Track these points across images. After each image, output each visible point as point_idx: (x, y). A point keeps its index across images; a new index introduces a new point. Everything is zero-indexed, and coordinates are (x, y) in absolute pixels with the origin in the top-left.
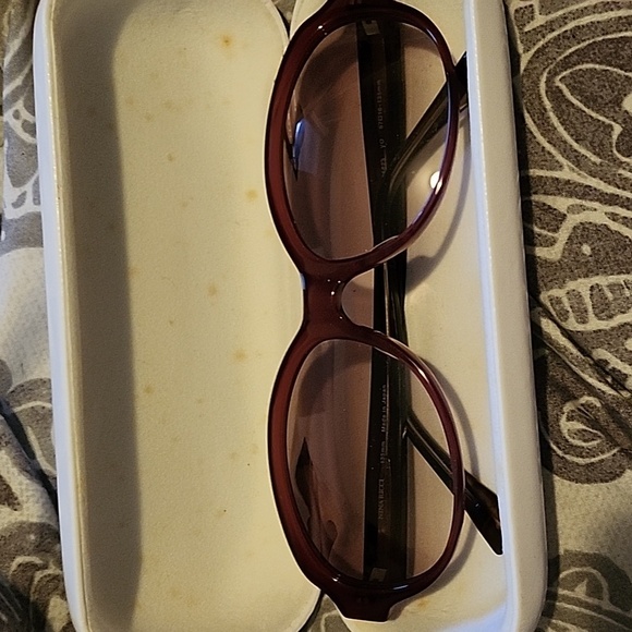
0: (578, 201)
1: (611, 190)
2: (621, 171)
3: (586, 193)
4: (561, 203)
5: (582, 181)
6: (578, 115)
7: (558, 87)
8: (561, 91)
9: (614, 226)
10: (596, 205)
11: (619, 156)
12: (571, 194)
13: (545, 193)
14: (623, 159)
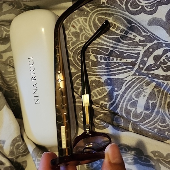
2: (93, 70)
9: (97, 79)
10: (92, 76)
14: (93, 68)
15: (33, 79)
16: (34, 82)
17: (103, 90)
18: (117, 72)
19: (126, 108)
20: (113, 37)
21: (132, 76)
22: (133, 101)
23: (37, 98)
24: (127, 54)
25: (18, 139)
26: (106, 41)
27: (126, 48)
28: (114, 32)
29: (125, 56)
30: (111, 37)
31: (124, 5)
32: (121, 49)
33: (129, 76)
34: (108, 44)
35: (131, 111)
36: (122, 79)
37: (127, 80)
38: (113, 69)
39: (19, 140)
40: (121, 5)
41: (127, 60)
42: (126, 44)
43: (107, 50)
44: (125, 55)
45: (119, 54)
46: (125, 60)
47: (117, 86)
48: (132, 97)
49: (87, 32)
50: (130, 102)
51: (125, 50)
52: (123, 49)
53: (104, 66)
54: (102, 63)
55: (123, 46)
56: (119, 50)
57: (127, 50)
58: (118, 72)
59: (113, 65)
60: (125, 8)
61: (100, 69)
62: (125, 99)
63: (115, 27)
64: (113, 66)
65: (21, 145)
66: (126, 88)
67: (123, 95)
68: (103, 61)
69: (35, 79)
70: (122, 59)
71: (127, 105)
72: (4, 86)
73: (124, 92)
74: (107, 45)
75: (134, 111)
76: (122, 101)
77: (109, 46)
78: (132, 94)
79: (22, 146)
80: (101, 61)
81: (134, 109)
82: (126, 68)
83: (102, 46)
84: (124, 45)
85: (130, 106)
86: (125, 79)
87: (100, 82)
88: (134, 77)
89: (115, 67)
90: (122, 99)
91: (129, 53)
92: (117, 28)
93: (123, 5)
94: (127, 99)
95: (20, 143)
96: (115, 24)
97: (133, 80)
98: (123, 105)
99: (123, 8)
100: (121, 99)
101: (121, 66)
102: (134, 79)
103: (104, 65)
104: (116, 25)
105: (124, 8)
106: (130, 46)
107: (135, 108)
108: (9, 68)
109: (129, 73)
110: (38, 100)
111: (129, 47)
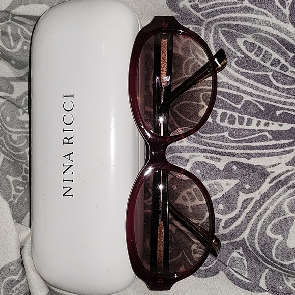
0: (192, 154)
1: (203, 147)
2: (203, 140)
3: (195, 149)
4: (186, 155)
5: (191, 146)
6: (184, 122)
7: (175, 112)
8: (176, 113)
9: (208, 161)
10: (199, 154)
11: (201, 134)
12: (189, 151)
13: (179, 152)
14: (203, 135)
15: (66, 141)
16: (68, 149)
17: (216, 187)
18: (253, 151)
19: (263, 234)
20: (256, 73)
21: (287, 164)
22: (281, 218)
23: (69, 184)
24: (282, 111)
25: (12, 267)
26: (238, 80)
27: (283, 99)
28: (259, 63)
29: (277, 115)
30: (252, 72)
31: (288, 8)
32: (269, 99)
33: (279, 164)
34: (242, 87)
35: (273, 241)
36: (264, 168)
37: (273, 172)
38: (246, 144)
39: (15, 270)
40: (282, 8)
41: (282, 125)
42: (284, 90)
43: (237, 99)
44: (278, 113)
45: (264, 109)
46: (276, 124)
47: (251, 180)
48: (281, 207)
49: (200, 56)
50: (275, 221)
51: (280, 102)
52: (275, 101)
53: (226, 134)
54: (223, 129)
55: (275, 94)
56: (265, 101)
57: (285, 103)
58: (256, 151)
59: (247, 136)
60: (290, 15)
61: (218, 139)
62: (264, 212)
63: (261, 53)
64: (246, 138)
65: (18, 281)
66: (271, 188)
67: (260, 203)
68: (226, 124)
69: (70, 141)
70: (270, 122)
71: (265, 226)
72: (3, 149)
73: (266, 196)
74: (238, 89)
75: (280, 242)
76: (255, 217)
77: (244, 92)
78: (283, 201)
79: (18, 286)
80: (222, 124)
81: (280, 238)
82: (275, 147)
83: (228, 91)
84: (278, 92)
85: (272, 229)
86: (269, 170)
87: (213, 168)
88: (290, 168)
89: (251, 141)
90: (256, 211)
91: (288, 109)
92: (264, 56)
93: (285, 8)
94: (269, 212)
95: (16, 278)
96: (260, 47)
97: (288, 174)
98: (255, 224)
99: (283, 14)
100: (254, 210)
101: (264, 139)
102: (291, 173)
103: (227, 132)
104: (262, 49)
105: (288, 15)
106: (291, 96)
107: (284, 236)
108: (21, 114)
109: (280, 158)
110: (71, 188)
111: (290, 98)
